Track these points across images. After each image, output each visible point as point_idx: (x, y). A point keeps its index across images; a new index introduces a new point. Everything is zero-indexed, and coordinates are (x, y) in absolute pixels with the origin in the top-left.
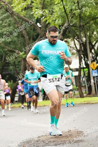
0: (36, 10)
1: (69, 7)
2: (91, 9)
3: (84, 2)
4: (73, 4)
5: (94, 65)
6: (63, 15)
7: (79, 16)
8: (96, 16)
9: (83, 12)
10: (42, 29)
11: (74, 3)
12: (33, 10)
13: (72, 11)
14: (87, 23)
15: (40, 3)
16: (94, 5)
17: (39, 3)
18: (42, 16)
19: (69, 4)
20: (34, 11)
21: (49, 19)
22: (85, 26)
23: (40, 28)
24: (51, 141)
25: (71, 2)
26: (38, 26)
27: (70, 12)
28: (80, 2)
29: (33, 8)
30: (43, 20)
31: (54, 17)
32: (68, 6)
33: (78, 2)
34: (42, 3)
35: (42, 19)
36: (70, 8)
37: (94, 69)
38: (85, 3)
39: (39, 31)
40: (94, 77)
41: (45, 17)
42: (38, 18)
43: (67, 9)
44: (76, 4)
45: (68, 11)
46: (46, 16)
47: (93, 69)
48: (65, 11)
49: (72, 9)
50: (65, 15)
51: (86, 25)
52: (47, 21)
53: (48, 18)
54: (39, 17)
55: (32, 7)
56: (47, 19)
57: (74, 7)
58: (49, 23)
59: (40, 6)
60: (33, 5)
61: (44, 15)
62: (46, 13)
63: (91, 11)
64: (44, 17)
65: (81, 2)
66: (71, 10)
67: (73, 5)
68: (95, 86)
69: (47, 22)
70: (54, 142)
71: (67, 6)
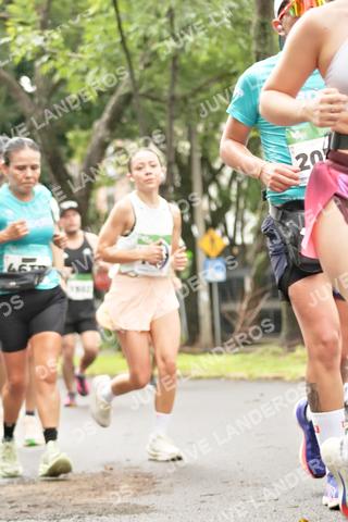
0: (21, 29)
1: (137, 30)
2: (214, 40)
3: (193, 15)
4: (152, 17)
5: (213, 241)
6: (117, 55)
7: (170, 64)
8: (231, 66)
9: (188, 49)
10: (36, 100)
11: (158, 15)
12: (10, 30)
13: (150, 42)
14: (200, 90)
15: (37, 7)
16: (226, 29)
17: (31, 6)
18: (41, 52)
19: (138, 16)
20: (13, 35)
21: (63, 66)
22: (191, 100)
23: (31, 95)
24: (37, 503)
25: (148, 12)
26: (22, 87)
27: (139, 47)
28: (177, 12)
29: (8, 23)
30: (43, 66)
31: (81, 59)
32: (135, 25)
33: (171, 14)
34: (45, 7)
35: (37, 64)
36: (141, 33)
37: (213, 254)
38: (197, 18)
39: (25, 106)
40: (210, 285)
41: (50, 59)
42: (23, 58)
43: (129, 33)
44: (164, 20)
45: (133, 41)
46: (55, 54)
47: (208, 257)
48: (123, 41)
49: (148, 34)
50: (123, 56)
51: (193, 95)
52: (54, 71)
53: (61, 61)
54: (29, 57)
55: (5, 19)
56: (58, 65)
57: (154, 30)
58: (63, 81)
59: (35, 17)
60: (9, 13)
61: (47, 49)
62: (54, 44)
63: (216, 49)
64: (45, 58)
65: (182, 12)
66: (146, 39)
67: (153, 22)
68: (212, 318)
69: (57, 78)
70: (49, 506)
71: (131, 23)
